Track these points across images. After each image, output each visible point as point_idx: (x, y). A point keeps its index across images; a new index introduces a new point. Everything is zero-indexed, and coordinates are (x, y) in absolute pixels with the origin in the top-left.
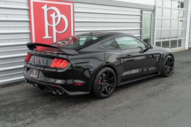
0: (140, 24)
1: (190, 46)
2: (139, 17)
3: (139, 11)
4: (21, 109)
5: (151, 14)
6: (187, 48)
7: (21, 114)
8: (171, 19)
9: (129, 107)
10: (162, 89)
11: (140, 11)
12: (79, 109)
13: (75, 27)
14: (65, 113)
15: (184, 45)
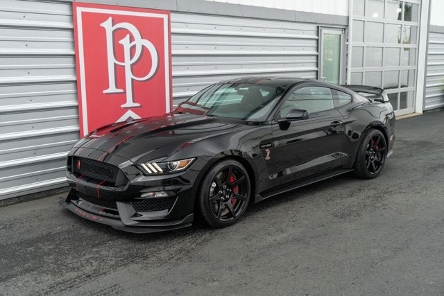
0: (315, 58)
1: (426, 107)
2: (314, 43)
3: (312, 29)
4: (67, 247)
5: (340, 35)
6: (419, 111)
7: (70, 257)
8: (384, 46)
9: (298, 240)
10: (368, 202)
11: (316, 29)
12: (193, 246)
13: (173, 67)
14: (164, 255)
15: (414, 105)
